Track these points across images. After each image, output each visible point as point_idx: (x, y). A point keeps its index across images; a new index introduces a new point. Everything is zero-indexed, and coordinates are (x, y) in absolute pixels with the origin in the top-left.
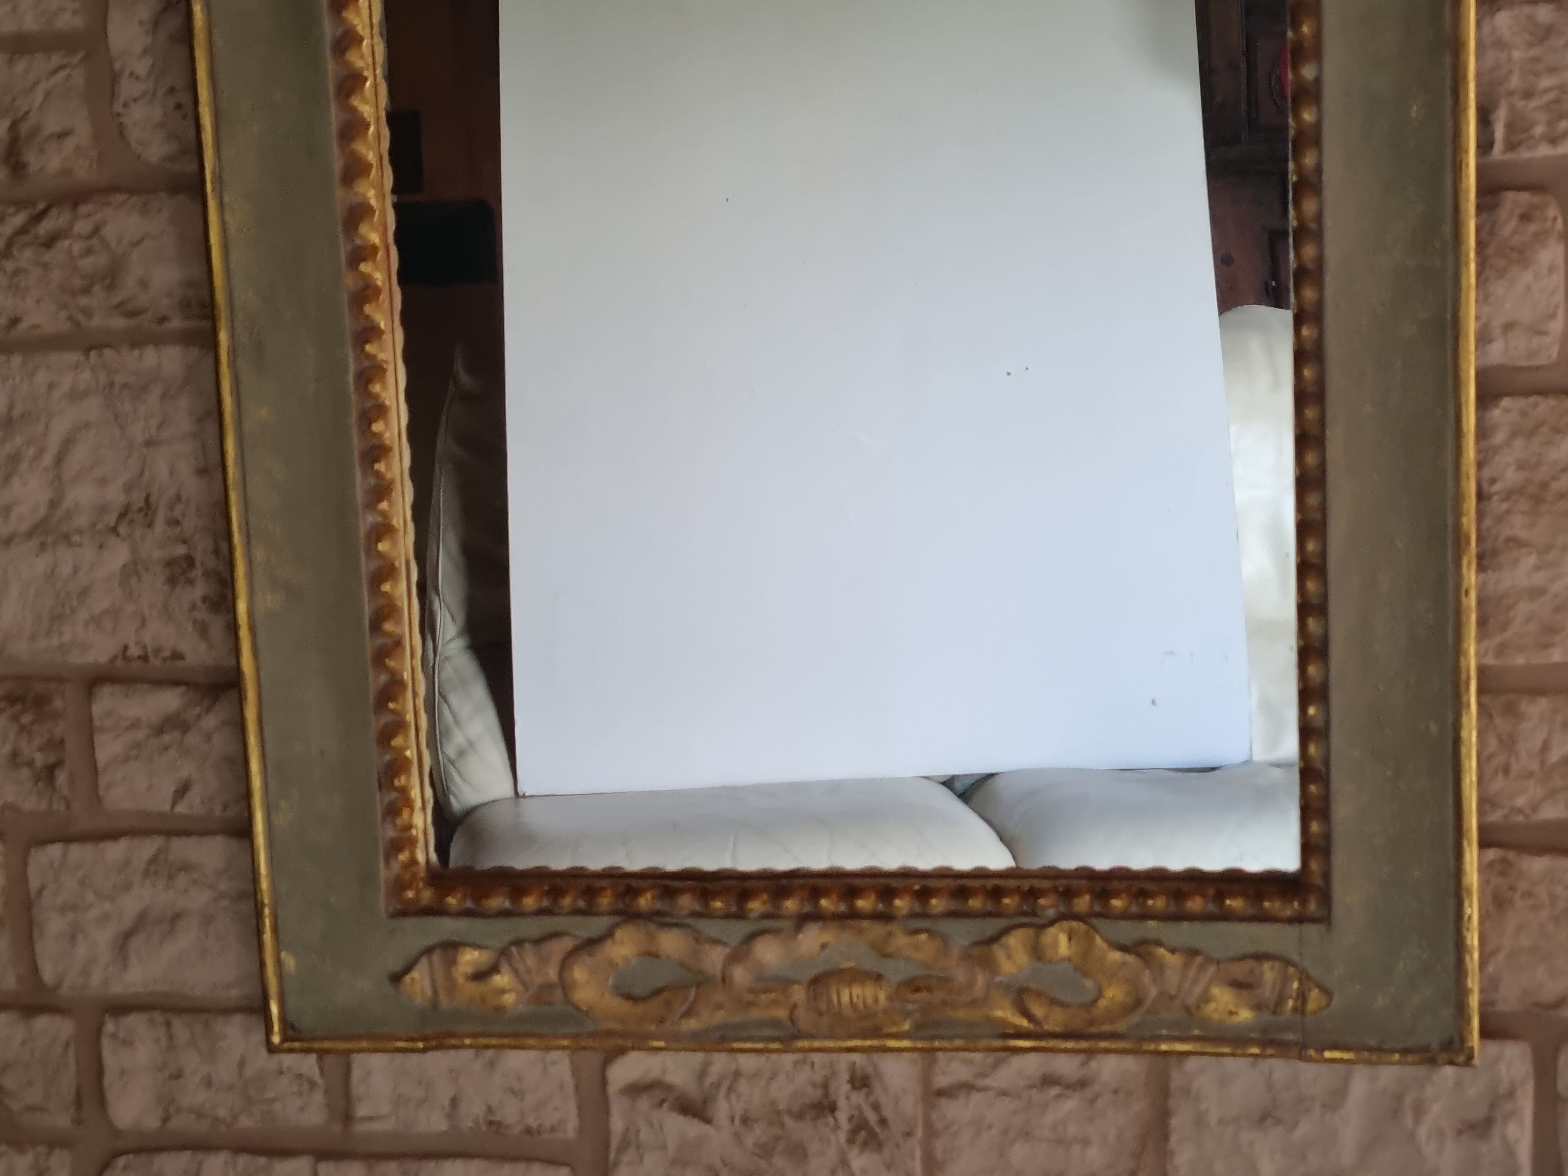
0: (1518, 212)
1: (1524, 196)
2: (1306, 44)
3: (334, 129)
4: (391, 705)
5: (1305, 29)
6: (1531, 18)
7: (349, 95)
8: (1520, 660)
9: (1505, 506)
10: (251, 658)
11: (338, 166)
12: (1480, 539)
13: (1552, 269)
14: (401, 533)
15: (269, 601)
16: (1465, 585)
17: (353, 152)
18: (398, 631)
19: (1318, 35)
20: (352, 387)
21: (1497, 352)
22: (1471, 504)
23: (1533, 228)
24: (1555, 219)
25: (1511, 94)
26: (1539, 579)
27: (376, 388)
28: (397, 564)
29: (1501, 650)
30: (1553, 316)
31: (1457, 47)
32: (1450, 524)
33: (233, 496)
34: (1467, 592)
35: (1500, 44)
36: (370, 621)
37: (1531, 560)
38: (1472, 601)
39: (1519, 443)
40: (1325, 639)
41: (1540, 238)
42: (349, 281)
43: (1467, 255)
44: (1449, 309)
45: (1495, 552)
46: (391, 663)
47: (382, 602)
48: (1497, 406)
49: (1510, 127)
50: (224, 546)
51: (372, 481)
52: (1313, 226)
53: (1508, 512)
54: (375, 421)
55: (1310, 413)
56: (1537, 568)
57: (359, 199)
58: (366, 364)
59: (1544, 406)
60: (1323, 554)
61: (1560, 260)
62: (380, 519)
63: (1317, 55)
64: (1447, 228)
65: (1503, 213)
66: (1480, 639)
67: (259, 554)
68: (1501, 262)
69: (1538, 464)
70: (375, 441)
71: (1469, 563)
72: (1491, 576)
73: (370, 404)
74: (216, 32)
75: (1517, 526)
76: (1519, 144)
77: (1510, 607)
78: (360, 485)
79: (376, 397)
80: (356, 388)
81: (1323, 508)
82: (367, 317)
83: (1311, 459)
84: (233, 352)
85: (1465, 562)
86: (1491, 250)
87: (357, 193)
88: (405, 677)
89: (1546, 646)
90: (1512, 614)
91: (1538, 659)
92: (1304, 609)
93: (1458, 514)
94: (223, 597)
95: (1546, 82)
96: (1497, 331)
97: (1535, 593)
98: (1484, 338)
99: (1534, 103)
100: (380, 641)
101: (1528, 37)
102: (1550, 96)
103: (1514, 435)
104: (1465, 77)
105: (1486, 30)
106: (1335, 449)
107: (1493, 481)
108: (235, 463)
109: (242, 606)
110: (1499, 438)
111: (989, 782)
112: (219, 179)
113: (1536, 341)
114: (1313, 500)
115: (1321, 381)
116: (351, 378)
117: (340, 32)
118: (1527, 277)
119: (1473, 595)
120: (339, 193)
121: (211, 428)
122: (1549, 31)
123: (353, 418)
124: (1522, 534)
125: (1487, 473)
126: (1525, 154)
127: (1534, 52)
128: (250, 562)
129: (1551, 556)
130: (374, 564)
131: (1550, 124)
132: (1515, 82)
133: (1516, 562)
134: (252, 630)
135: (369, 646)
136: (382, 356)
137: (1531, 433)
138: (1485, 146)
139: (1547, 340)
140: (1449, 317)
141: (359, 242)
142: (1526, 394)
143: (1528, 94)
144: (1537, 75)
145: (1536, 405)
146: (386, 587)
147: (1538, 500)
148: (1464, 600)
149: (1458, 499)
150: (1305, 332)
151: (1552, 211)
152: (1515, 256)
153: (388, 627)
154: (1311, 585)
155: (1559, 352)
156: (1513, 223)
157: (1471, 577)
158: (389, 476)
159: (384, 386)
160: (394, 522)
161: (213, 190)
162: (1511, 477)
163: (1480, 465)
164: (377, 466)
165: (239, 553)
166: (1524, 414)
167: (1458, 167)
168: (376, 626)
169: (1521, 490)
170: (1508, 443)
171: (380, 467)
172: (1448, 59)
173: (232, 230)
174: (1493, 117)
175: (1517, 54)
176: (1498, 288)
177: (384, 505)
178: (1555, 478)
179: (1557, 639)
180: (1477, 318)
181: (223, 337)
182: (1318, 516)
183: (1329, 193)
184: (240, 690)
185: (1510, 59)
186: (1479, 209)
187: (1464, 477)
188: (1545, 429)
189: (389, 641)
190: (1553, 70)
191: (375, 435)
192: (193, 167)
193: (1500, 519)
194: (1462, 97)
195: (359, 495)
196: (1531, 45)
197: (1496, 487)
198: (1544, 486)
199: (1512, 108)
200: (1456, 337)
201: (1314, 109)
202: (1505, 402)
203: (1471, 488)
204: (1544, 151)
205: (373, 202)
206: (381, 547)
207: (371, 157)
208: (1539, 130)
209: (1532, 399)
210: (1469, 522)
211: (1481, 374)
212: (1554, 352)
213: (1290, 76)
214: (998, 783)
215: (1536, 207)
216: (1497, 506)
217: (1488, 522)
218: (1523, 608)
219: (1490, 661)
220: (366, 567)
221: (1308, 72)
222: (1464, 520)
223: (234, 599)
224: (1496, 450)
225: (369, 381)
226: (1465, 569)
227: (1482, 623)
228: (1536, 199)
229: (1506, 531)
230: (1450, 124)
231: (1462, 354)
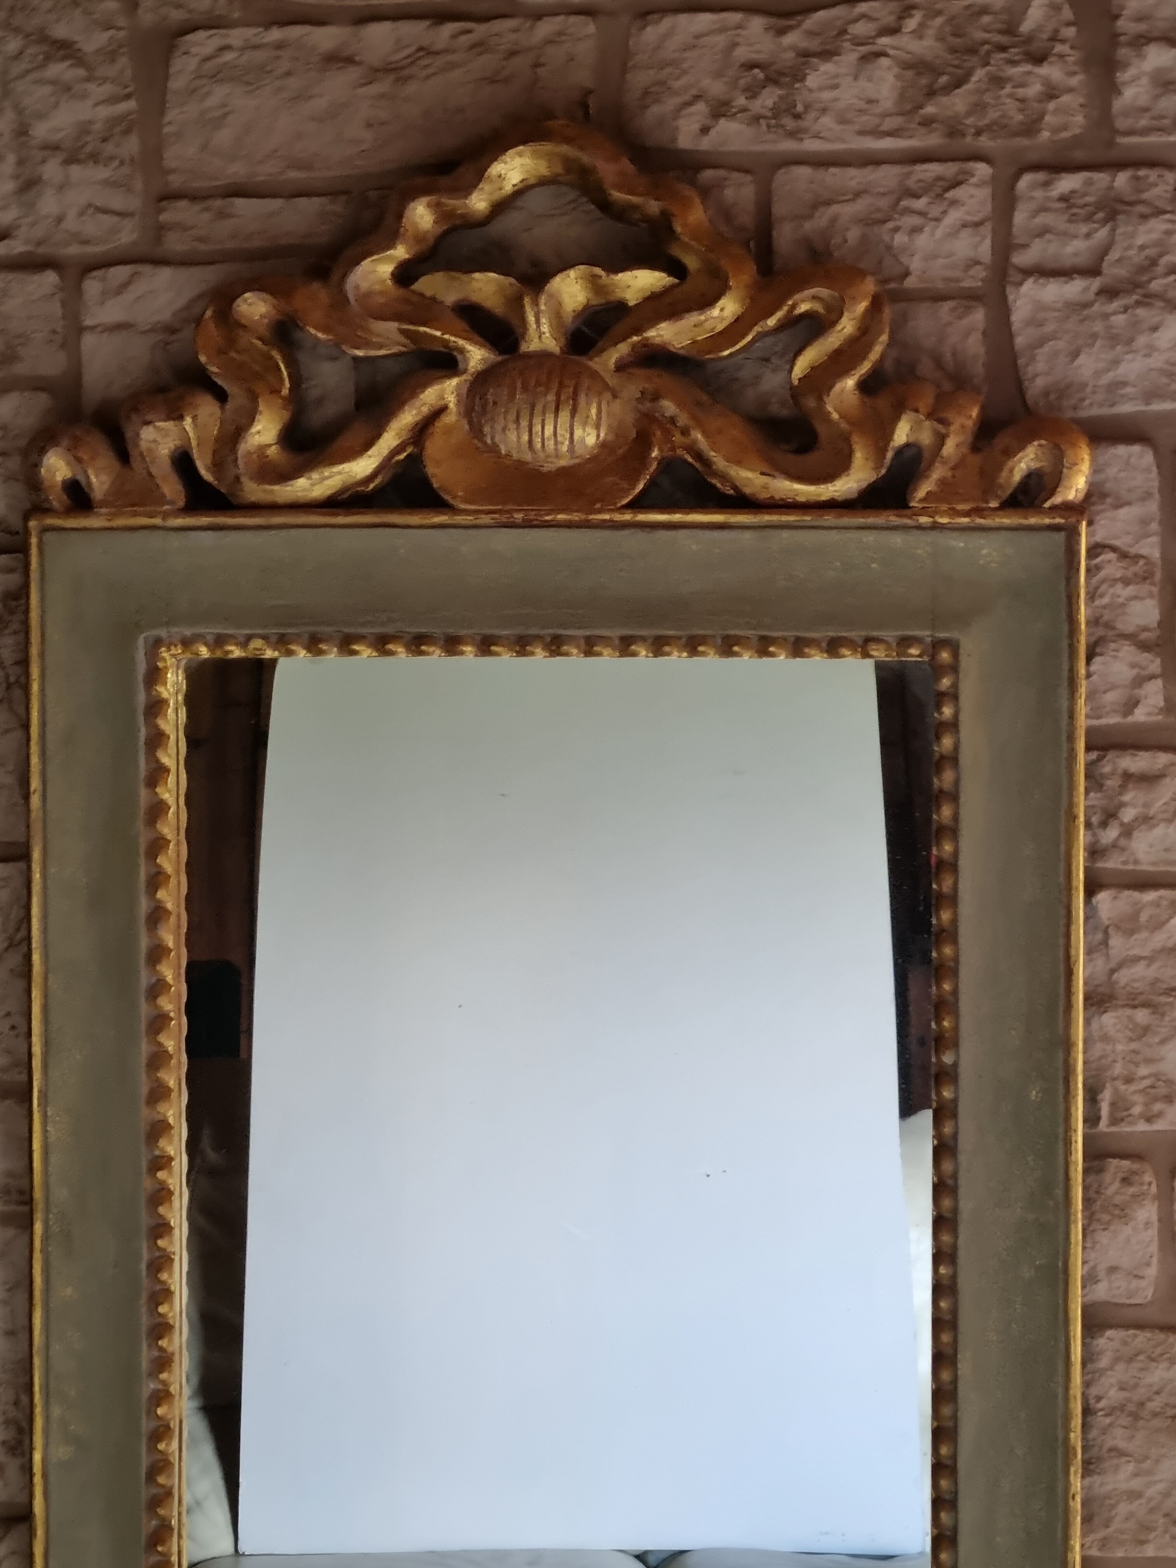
0: (1121, 1175)
1: (1126, 1163)
2: (947, 1035)
3: (143, 1059)
4: (160, 1549)
5: (946, 1024)
6: (1130, 1018)
7: (158, 1032)
8: (1120, 1554)
9: (1108, 1420)
10: (42, 1500)
11: (144, 1090)
12: (1085, 1449)
13: (1147, 1224)
14: (177, 1397)
15: (62, 1452)
16: (1072, 1490)
17: (158, 1079)
18: (169, 1484)
19: (956, 1028)
20: (144, 1273)
21: (1101, 1292)
22: (1077, 1422)
23: (1132, 1190)
24: (1150, 1184)
25: (1115, 1079)
26: (1136, 1484)
27: (164, 1276)
28: (172, 1426)
29: (1104, 1543)
30: (1148, 1264)
31: (1068, 1046)
32: (1060, 1441)
33: (37, 1361)
34: (1073, 1498)
35: (1106, 1038)
36: (147, 1474)
37: (1131, 1468)
38: (1077, 1505)
39: (1120, 1367)
40: (955, 1529)
41: (1138, 1198)
42: (147, 1184)
43: (1076, 1216)
44: (1061, 1257)
45: (1099, 1459)
46: (161, 1512)
47: (159, 1457)
48: (1102, 1336)
49: (1113, 1105)
50: (24, 1399)
51: (156, 1353)
52: (950, 1182)
53: (1111, 1425)
54: (161, 1304)
55: (945, 1338)
56: (1136, 1475)
57: (160, 1117)
58: (157, 1254)
59: (1142, 1338)
60: (954, 1457)
61: (1154, 1218)
62: (160, 1387)
63: (955, 1045)
64: (1059, 1192)
65: (1107, 1177)
66: (1084, 1535)
67: (56, 1411)
68: (1105, 1217)
69: (1136, 1386)
70: (160, 1320)
71: (1076, 1472)
72: (1096, 1480)
73: (158, 1287)
74: (50, 976)
75: (1118, 1438)
76: (1122, 1120)
77: (1113, 1507)
78: (146, 1356)
79: (164, 1283)
80: (147, 1275)
81: (955, 1417)
82: (160, 1216)
83: (946, 1376)
84: (46, 1238)
85: (1072, 1469)
86: (1097, 1206)
87: (159, 1113)
88: (173, 1523)
89: (1142, 1543)
90: (1113, 1513)
91: (1135, 1552)
92: (938, 1503)
93: (1067, 1430)
94: (20, 1442)
95: (1143, 1071)
96: (1102, 1274)
97: (1134, 1495)
98: (1089, 1280)
99: (1132, 1088)
100: (154, 1491)
101: (1128, 1033)
102: (1147, 1083)
103: (1117, 1360)
104: (1075, 1070)
105: (1095, 1025)
106: (965, 1367)
107: (1099, 1399)
108: (40, 1335)
109: (37, 1457)
110: (1104, 1362)
111: (680, 1558)
112: (43, 1094)
113: (1135, 1283)
114: (946, 1411)
115: (954, 1311)
116: (143, 1266)
117: (154, 980)
118: (1128, 1230)
119: (1078, 1499)
120: (145, 1112)
121: (21, 1297)
122: (1146, 1030)
123: (144, 1297)
124: (1122, 1444)
125: (1094, 1391)
126: (1125, 1128)
127: (1134, 1046)
128: (47, 1419)
129: (1146, 1465)
130: (153, 1424)
131: (1146, 1105)
132: (1118, 1069)
133: (1117, 1469)
134: (45, 1476)
135: (145, 1493)
136: (170, 1249)
137: (1131, 1360)
138: (1091, 1119)
139: (1143, 1283)
140: (1060, 1264)
141: (157, 1153)
142: (1127, 1326)
143: (1129, 1080)
144: (1137, 1065)
145: (1135, 1336)
146: (161, 1446)
147: (1135, 1416)
148: (1071, 1503)
149: (1067, 1417)
150: (942, 1270)
151: (1148, 1177)
152: (1117, 1212)
153: (161, 1480)
154: (944, 1483)
155: (1153, 1295)
156: (1117, 1185)
157: (1077, 1483)
158: (170, 1349)
159: (171, 1274)
160: (172, 1389)
161: (39, 1105)
162: (1114, 1396)
163: (1087, 1385)
164: (160, 1343)
165: (38, 1410)
166: (1125, 1343)
167: (1068, 1143)
168: (151, 1476)
169: (1122, 1408)
170: (1111, 1368)
171: (163, 1343)
172: (1061, 1055)
173: (52, 1139)
174: (1100, 1097)
175: (1119, 1047)
176: (1103, 1238)
177: (164, 1376)
178: (1150, 1399)
179: (1152, 1536)
180: (1084, 1263)
181: (38, 1227)
182: (951, 1424)
183: (963, 1158)
184: (31, 1526)
185: (1113, 1051)
186: (1086, 1171)
187: (1072, 1400)
188: (1141, 1357)
189: (161, 1491)
190: (1149, 1061)
191: (160, 1315)
192: (24, 1077)
193: (1104, 1431)
194: (1072, 1087)
195: (145, 1365)
196: (1131, 1040)
197: (1101, 1405)
198: (1142, 1404)
199: (1116, 1090)
200: (1066, 1283)
201: (952, 1088)
202: (1109, 1333)
203: (1077, 1408)
204: (1142, 1127)
205: (171, 1120)
206: (160, 1411)
207: (172, 1083)
208: (1137, 1110)
209: (1131, 1332)
210: (1076, 1437)
211: (1086, 1309)
212: (1150, 1293)
213: (934, 1060)
214: (689, 1560)
215: (1135, 1173)
216: (1101, 1420)
217: (1093, 1433)
218: (1123, 1508)
219: (1094, 1552)
220: (146, 1426)
221: (948, 1058)
222: (1072, 1435)
223: (31, 1449)
224: (1102, 1372)
225: (159, 1270)
226: (1072, 1477)
227: (1087, 1520)
228: (1136, 1166)
229: (1110, 1443)
230: (1062, 1107)
231: (1071, 1296)
